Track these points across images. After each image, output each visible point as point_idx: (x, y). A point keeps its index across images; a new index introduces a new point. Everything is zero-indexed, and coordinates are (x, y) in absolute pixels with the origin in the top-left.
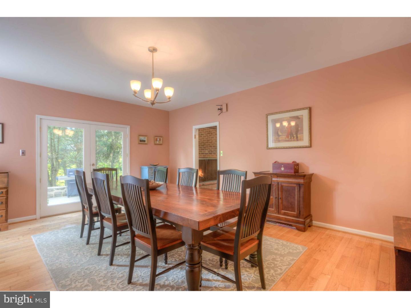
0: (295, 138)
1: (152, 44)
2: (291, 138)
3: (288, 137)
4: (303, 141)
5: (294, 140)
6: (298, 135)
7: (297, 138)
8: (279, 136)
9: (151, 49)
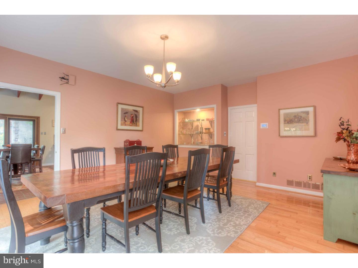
0: (135, 124)
1: (164, 33)
2: (133, 124)
3: (131, 123)
4: (139, 127)
5: (135, 126)
6: (137, 123)
7: (136, 124)
8: (125, 121)
9: (162, 37)
